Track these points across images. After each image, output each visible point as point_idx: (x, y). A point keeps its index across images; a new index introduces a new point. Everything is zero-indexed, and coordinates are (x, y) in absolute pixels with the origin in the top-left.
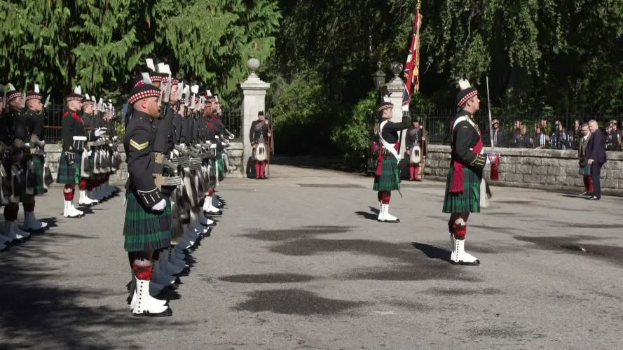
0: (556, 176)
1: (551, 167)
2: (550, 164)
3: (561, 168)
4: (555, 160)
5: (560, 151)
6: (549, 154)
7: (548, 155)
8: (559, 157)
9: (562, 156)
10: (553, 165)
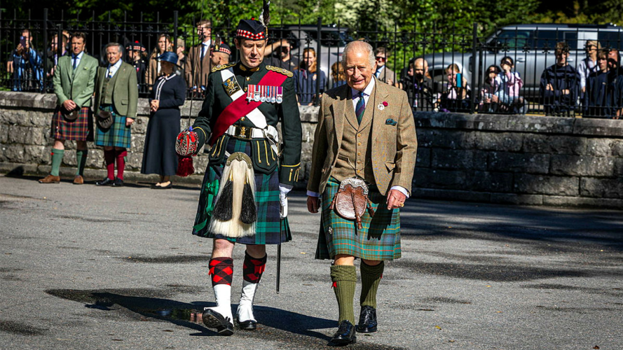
0: (24, 144)
1: (15, 128)
2: (13, 119)
3: (36, 130)
4: (22, 112)
5: (33, 95)
6: (12, 100)
7: (9, 103)
8: (31, 109)
9: (37, 105)
10: (19, 124)
